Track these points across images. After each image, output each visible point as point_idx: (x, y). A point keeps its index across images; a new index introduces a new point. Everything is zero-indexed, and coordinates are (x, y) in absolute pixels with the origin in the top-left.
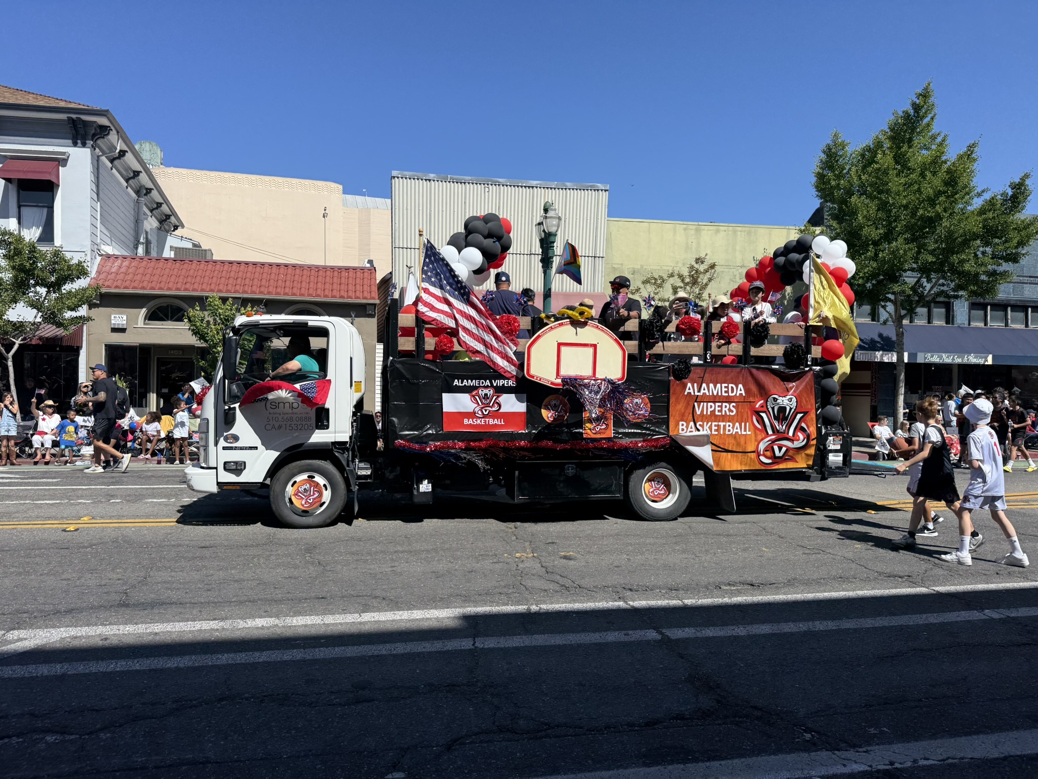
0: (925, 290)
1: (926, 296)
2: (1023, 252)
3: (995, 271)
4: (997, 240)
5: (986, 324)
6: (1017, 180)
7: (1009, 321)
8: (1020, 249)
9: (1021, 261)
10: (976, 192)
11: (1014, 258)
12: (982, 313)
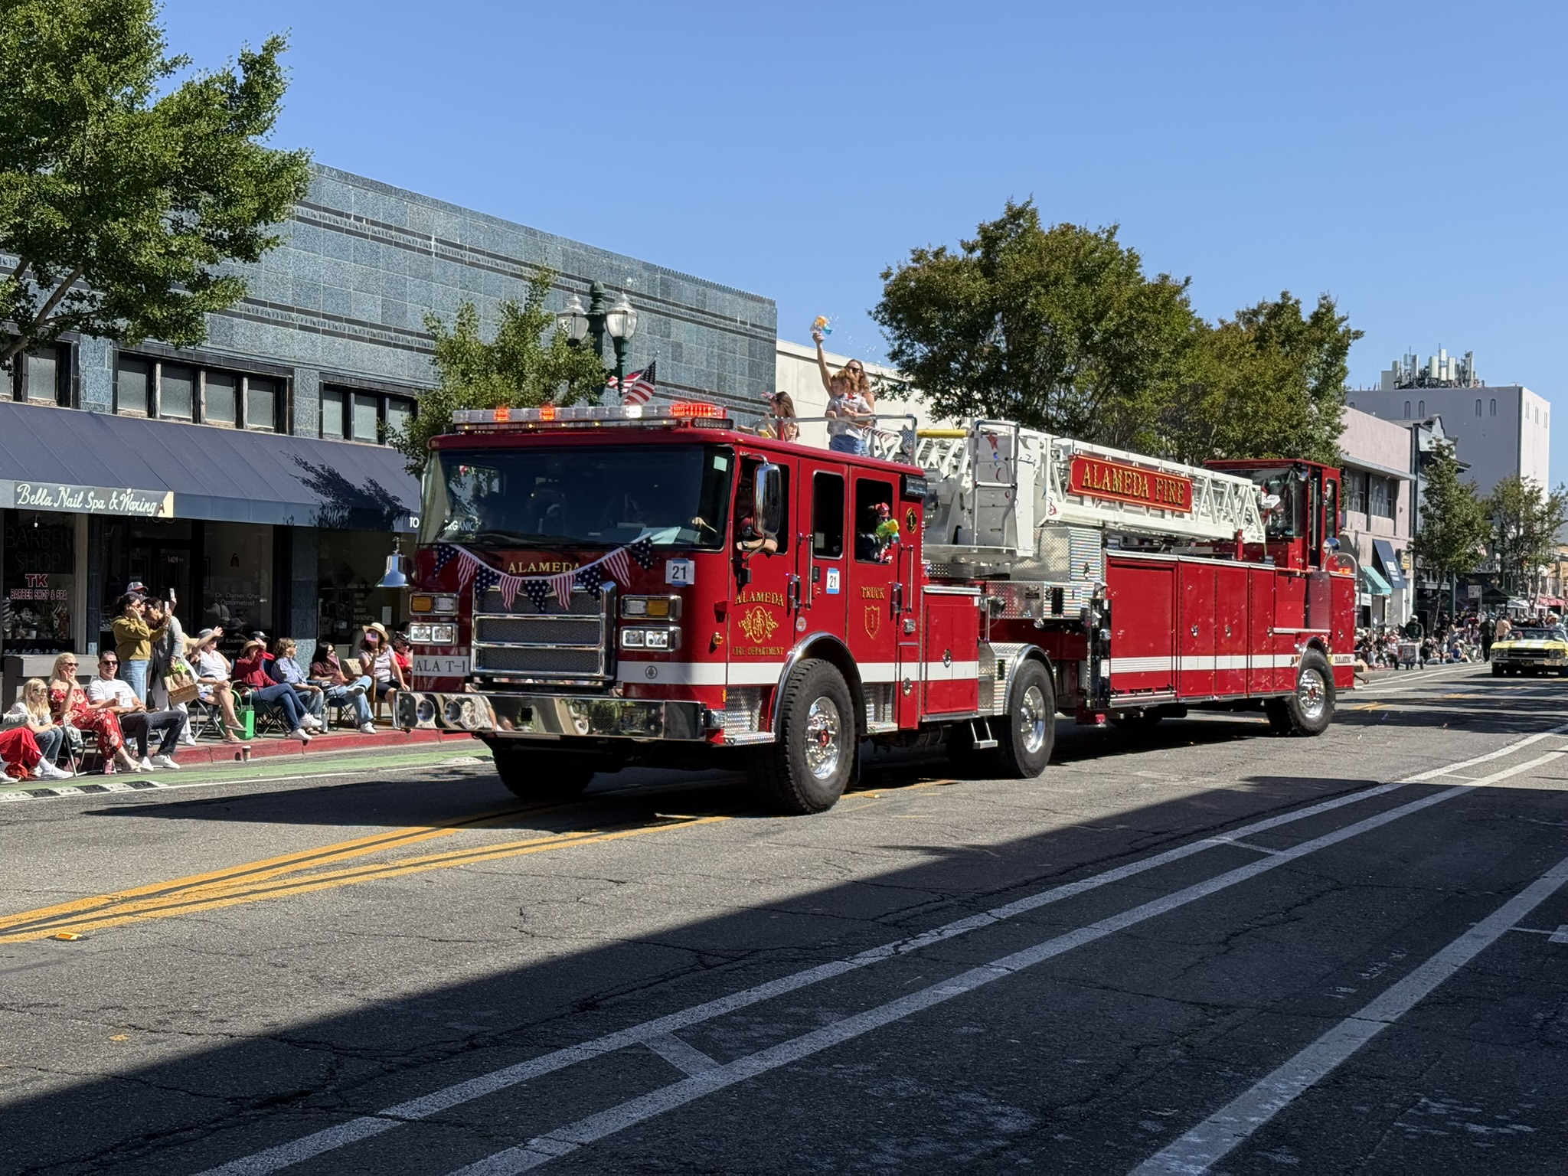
0: (34, 307)
1: (37, 324)
2: (267, 235)
3: (205, 275)
4: (211, 200)
5: (151, 412)
6: (258, 52)
7: (203, 408)
8: (261, 228)
9: (263, 257)
10: (159, 59)
11: (245, 248)
12: (141, 378)
